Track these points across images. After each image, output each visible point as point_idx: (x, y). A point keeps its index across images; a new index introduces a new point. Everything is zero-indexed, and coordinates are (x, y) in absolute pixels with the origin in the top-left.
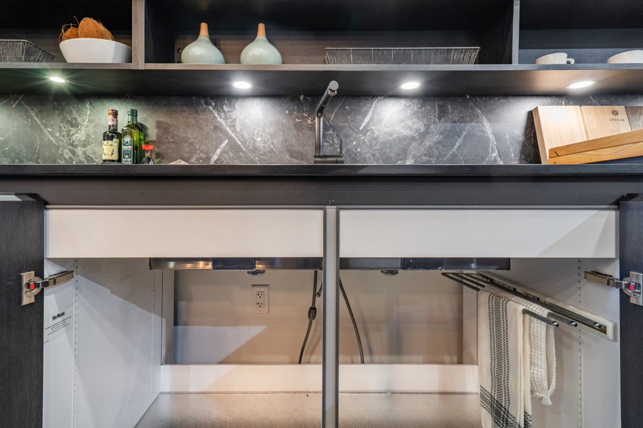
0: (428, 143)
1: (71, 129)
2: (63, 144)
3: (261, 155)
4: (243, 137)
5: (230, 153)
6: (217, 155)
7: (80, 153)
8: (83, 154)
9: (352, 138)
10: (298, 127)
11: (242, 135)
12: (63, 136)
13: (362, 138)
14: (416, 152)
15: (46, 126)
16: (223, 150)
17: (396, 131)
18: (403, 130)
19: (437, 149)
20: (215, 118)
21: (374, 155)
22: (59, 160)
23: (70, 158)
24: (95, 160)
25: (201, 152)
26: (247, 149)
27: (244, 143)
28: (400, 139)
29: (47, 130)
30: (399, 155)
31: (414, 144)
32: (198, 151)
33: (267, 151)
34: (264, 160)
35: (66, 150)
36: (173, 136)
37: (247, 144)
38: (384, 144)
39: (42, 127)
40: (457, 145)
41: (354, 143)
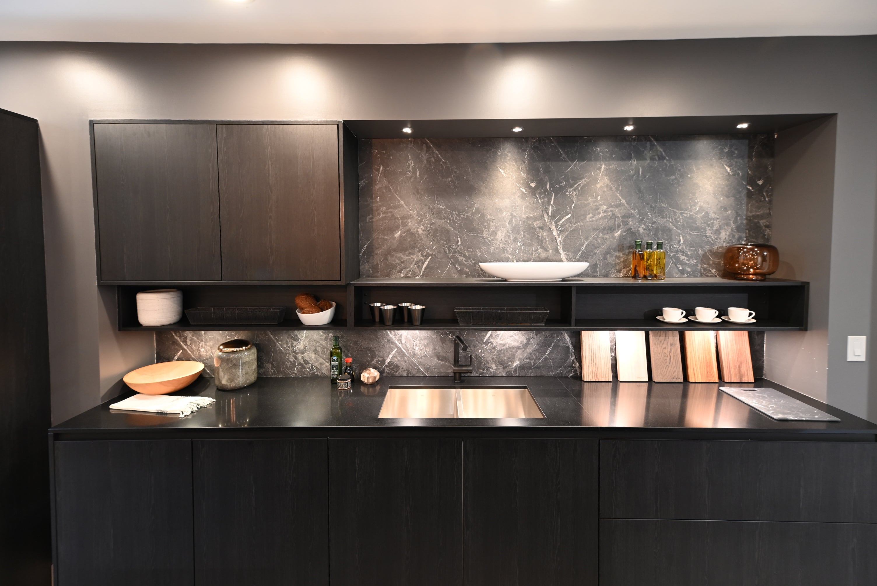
0: (529, 350)
1: (294, 342)
2: (289, 352)
3: (419, 358)
4: (407, 347)
5: (398, 357)
6: (389, 358)
7: (300, 358)
8: (302, 358)
9: (478, 347)
10: (443, 340)
11: (406, 345)
12: (289, 347)
13: (485, 347)
14: (521, 357)
15: (278, 341)
16: (393, 355)
17: (507, 343)
18: (512, 343)
19: (535, 355)
20: (388, 334)
21: (493, 359)
22: (286, 362)
23: (294, 361)
24: (310, 362)
25: (379, 357)
26: (410, 355)
27: (407, 351)
28: (509, 348)
29: (278, 343)
30: (509, 358)
31: (519, 351)
32: (377, 356)
33: (422, 356)
34: (421, 362)
35: (291, 356)
36: (361, 346)
37: (409, 351)
38: (500, 351)
39: (275, 341)
40: (548, 352)
41: (480, 351)
